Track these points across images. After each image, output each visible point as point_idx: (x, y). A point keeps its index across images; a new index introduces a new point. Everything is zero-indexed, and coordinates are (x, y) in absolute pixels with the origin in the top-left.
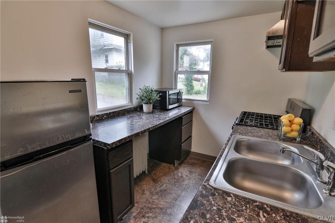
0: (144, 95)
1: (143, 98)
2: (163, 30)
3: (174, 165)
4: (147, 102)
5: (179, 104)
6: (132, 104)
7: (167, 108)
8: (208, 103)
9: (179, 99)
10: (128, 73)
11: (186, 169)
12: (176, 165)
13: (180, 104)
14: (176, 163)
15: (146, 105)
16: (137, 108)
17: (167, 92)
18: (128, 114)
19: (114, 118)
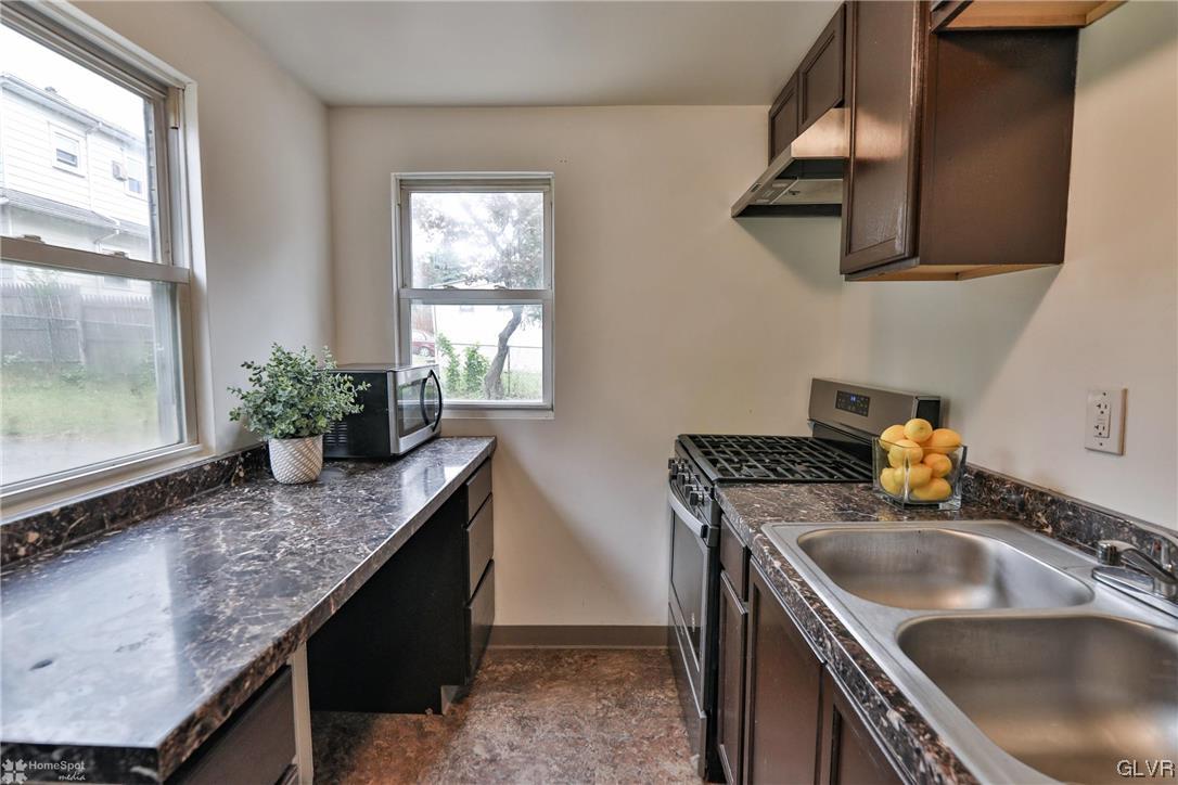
0: (283, 395)
1: (278, 409)
2: (332, 110)
3: (438, 711)
4: (297, 431)
5: (434, 429)
6: (196, 448)
7: (393, 451)
8: (550, 416)
9: (431, 407)
10: (174, 285)
11: (495, 713)
12: (446, 706)
13: (436, 431)
14: (447, 694)
15: (290, 445)
16: (232, 466)
17: (390, 376)
18: (190, 503)
19: (100, 538)
